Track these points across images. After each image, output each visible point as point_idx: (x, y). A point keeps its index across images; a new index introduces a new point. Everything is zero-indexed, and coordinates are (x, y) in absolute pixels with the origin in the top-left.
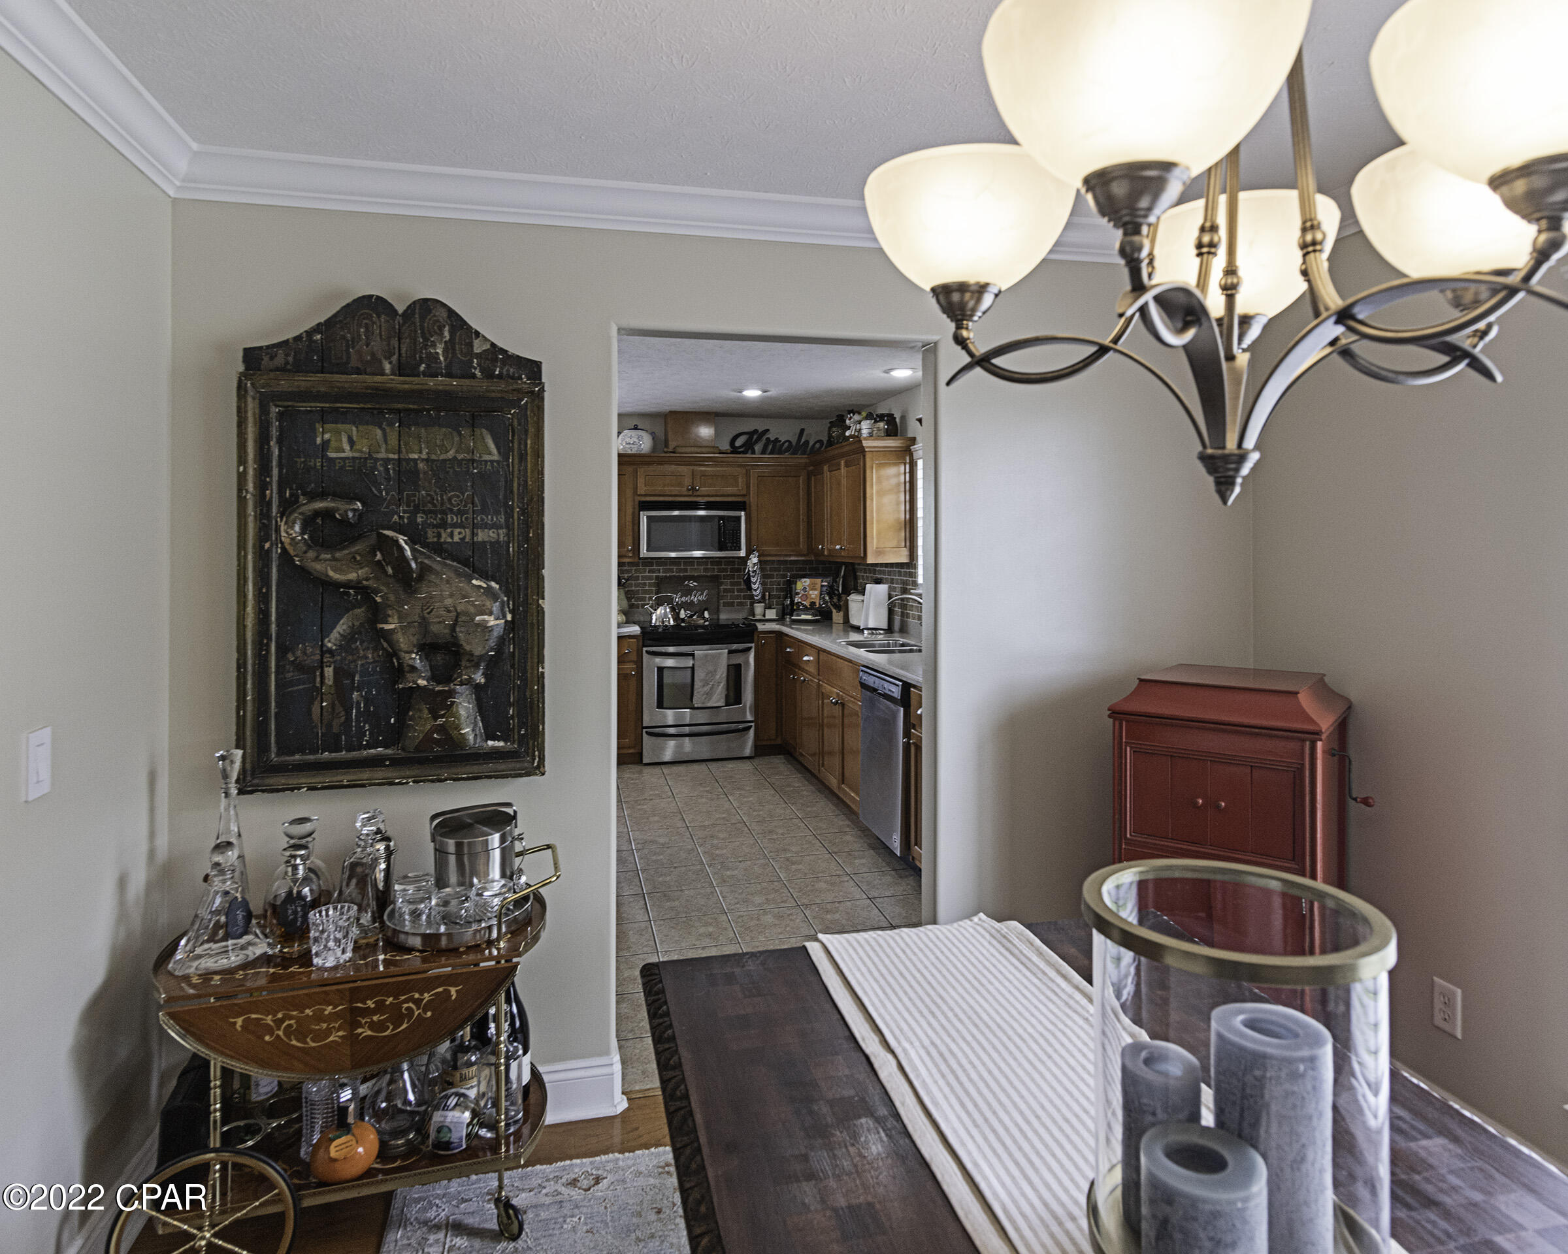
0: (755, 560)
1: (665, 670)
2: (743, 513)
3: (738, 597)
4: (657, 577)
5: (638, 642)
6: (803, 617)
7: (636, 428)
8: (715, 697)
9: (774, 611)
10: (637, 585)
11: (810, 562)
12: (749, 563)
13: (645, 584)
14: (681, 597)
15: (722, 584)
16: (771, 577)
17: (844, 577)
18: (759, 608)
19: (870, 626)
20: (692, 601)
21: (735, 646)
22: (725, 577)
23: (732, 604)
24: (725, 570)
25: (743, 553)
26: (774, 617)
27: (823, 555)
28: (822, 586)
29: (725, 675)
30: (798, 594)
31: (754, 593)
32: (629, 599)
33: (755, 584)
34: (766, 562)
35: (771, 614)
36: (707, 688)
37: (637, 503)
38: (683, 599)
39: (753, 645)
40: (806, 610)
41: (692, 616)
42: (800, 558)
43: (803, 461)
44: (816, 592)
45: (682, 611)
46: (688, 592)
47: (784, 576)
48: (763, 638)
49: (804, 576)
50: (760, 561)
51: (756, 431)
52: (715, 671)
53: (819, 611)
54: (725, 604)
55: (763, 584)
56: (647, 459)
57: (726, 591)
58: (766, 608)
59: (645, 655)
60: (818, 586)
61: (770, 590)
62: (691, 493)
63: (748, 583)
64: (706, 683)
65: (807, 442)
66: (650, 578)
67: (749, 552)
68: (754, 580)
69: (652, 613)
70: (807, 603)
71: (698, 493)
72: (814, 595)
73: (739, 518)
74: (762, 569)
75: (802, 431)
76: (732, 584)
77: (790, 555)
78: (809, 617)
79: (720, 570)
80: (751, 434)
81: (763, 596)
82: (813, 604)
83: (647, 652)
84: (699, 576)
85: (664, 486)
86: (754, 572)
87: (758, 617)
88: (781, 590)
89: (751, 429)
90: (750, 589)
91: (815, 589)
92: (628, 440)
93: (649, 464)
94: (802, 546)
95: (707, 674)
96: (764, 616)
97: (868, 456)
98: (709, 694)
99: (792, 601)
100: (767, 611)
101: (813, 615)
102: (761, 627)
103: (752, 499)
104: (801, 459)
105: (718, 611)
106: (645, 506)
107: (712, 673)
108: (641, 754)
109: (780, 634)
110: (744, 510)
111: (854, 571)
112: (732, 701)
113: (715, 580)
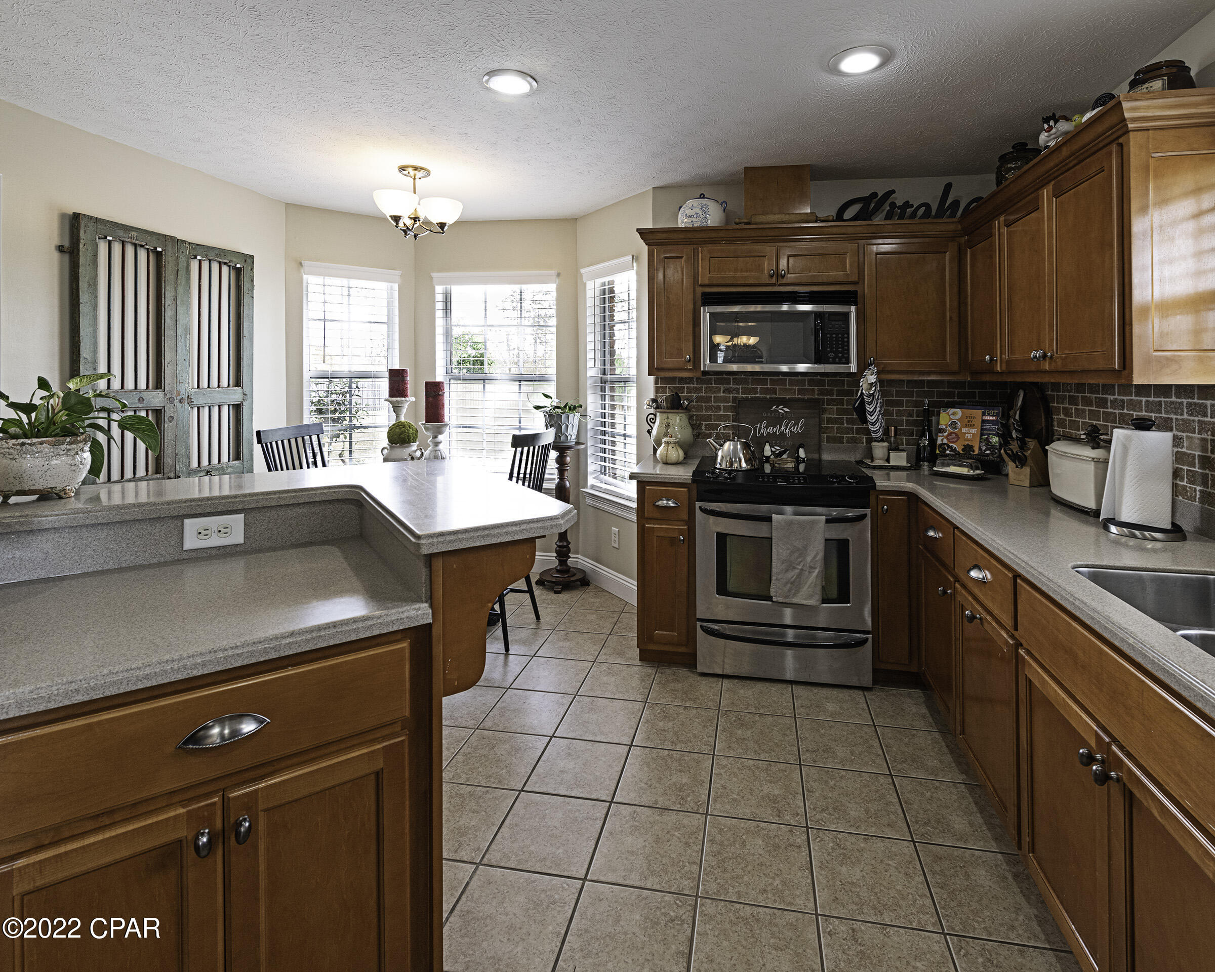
0: (872, 379)
1: (728, 539)
2: (853, 308)
3: (848, 430)
4: (735, 399)
5: (689, 491)
6: (953, 469)
7: (702, 196)
8: (805, 590)
9: (904, 454)
10: (708, 409)
11: (960, 384)
12: (863, 384)
13: (719, 408)
14: (767, 427)
15: (824, 411)
16: (899, 404)
17: (1022, 409)
18: (879, 449)
19: (1125, 517)
20: (782, 434)
21: (835, 512)
22: (830, 402)
23: (840, 440)
24: (830, 393)
25: (853, 368)
26: (903, 463)
27: (993, 372)
28: (983, 421)
29: (821, 556)
30: (942, 431)
31: (870, 427)
32: (693, 426)
33: (872, 414)
34: (891, 382)
35: (899, 459)
36: (792, 574)
37: (699, 295)
38: (770, 430)
39: (868, 511)
40: (957, 458)
41: (781, 454)
42: (946, 378)
43: (952, 227)
44: (973, 431)
45: (767, 447)
46: (777, 420)
47: (917, 404)
48: (886, 502)
49: (953, 405)
50: (880, 381)
51: (875, 195)
52: (805, 548)
53: (981, 461)
54: (829, 440)
55: (885, 414)
56: (713, 235)
57: (829, 421)
58: (890, 449)
59: (699, 514)
60: (978, 423)
61: (897, 424)
62: (774, 280)
63: (861, 412)
64: (790, 567)
65: (956, 203)
66: (726, 400)
67: (863, 366)
68: (870, 408)
69: (717, 450)
70: (958, 447)
71: (784, 281)
72: (971, 434)
73: (847, 315)
74: (884, 393)
75: (948, 187)
76: (839, 412)
77: (929, 373)
78: (964, 471)
79: (821, 393)
80: (865, 201)
81: (886, 432)
82: (968, 448)
83: (700, 508)
84: (791, 400)
85: (736, 271)
86: (869, 396)
87: (878, 462)
88: (915, 423)
89: (867, 194)
90: (864, 420)
91: (973, 426)
92: (689, 212)
93: (713, 241)
94: (951, 358)
95: (792, 552)
96: (888, 460)
97: (1135, 143)
98: (796, 585)
99: (933, 441)
100: (892, 454)
101: (971, 467)
102: (881, 482)
103: (867, 289)
104: (947, 226)
105: (819, 450)
106: (709, 299)
107: (802, 552)
108: (694, 656)
109: (913, 499)
110: (856, 304)
111: (1045, 401)
112: (834, 594)
113: (815, 406)
